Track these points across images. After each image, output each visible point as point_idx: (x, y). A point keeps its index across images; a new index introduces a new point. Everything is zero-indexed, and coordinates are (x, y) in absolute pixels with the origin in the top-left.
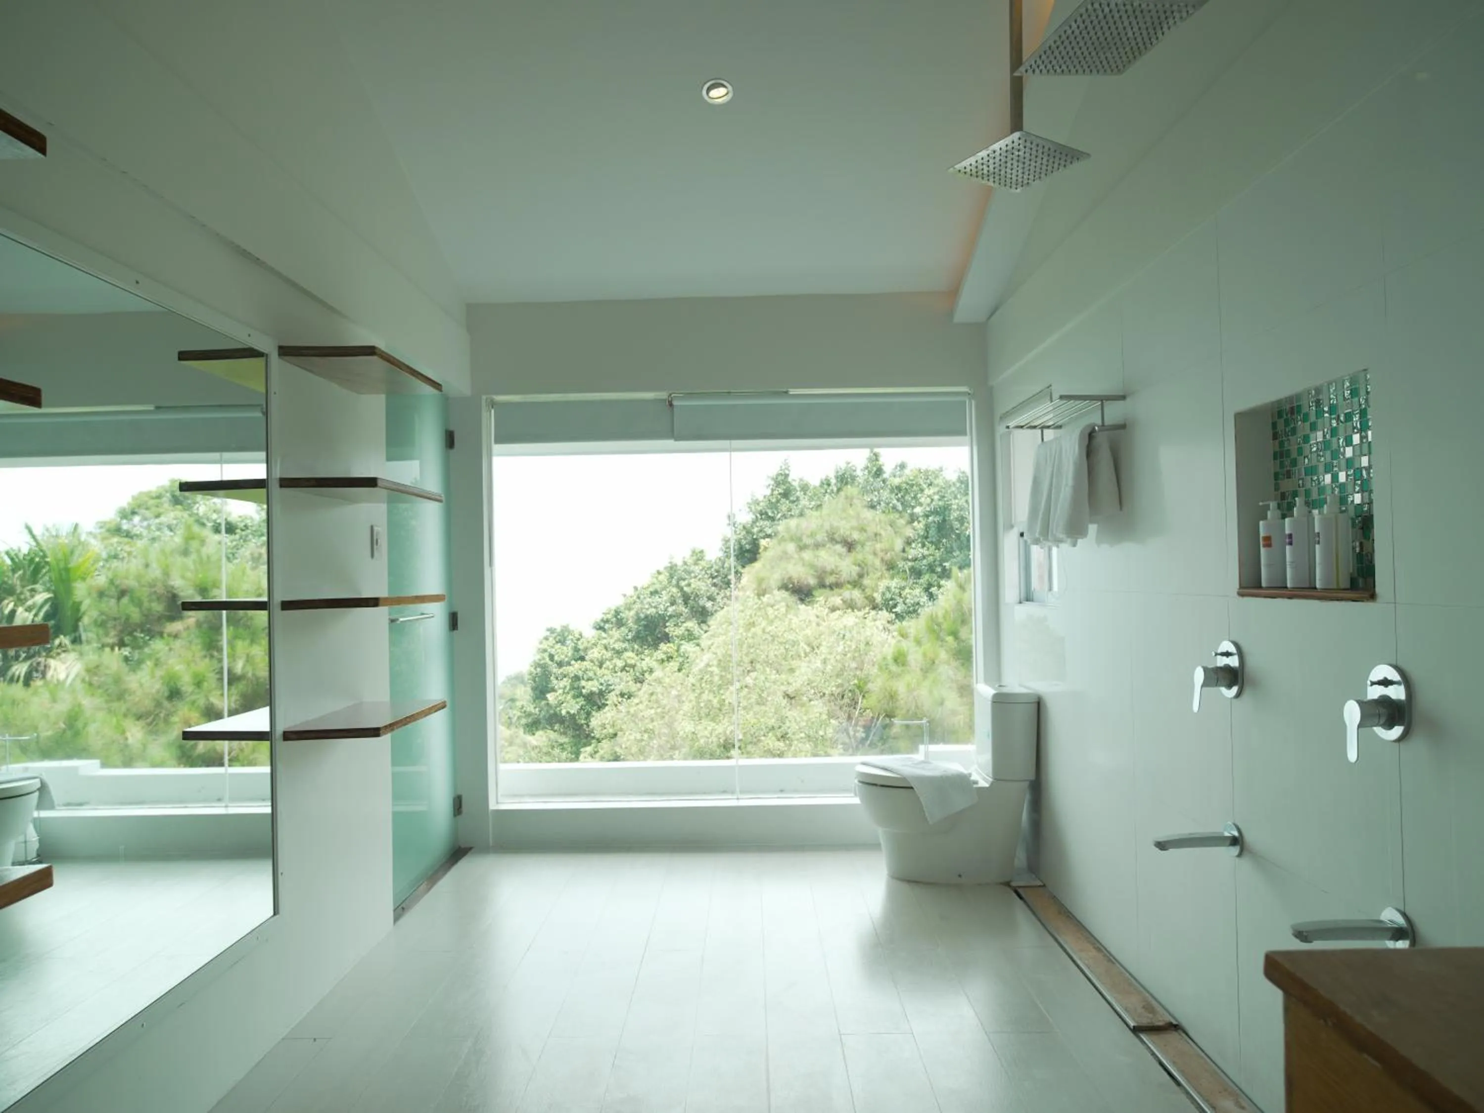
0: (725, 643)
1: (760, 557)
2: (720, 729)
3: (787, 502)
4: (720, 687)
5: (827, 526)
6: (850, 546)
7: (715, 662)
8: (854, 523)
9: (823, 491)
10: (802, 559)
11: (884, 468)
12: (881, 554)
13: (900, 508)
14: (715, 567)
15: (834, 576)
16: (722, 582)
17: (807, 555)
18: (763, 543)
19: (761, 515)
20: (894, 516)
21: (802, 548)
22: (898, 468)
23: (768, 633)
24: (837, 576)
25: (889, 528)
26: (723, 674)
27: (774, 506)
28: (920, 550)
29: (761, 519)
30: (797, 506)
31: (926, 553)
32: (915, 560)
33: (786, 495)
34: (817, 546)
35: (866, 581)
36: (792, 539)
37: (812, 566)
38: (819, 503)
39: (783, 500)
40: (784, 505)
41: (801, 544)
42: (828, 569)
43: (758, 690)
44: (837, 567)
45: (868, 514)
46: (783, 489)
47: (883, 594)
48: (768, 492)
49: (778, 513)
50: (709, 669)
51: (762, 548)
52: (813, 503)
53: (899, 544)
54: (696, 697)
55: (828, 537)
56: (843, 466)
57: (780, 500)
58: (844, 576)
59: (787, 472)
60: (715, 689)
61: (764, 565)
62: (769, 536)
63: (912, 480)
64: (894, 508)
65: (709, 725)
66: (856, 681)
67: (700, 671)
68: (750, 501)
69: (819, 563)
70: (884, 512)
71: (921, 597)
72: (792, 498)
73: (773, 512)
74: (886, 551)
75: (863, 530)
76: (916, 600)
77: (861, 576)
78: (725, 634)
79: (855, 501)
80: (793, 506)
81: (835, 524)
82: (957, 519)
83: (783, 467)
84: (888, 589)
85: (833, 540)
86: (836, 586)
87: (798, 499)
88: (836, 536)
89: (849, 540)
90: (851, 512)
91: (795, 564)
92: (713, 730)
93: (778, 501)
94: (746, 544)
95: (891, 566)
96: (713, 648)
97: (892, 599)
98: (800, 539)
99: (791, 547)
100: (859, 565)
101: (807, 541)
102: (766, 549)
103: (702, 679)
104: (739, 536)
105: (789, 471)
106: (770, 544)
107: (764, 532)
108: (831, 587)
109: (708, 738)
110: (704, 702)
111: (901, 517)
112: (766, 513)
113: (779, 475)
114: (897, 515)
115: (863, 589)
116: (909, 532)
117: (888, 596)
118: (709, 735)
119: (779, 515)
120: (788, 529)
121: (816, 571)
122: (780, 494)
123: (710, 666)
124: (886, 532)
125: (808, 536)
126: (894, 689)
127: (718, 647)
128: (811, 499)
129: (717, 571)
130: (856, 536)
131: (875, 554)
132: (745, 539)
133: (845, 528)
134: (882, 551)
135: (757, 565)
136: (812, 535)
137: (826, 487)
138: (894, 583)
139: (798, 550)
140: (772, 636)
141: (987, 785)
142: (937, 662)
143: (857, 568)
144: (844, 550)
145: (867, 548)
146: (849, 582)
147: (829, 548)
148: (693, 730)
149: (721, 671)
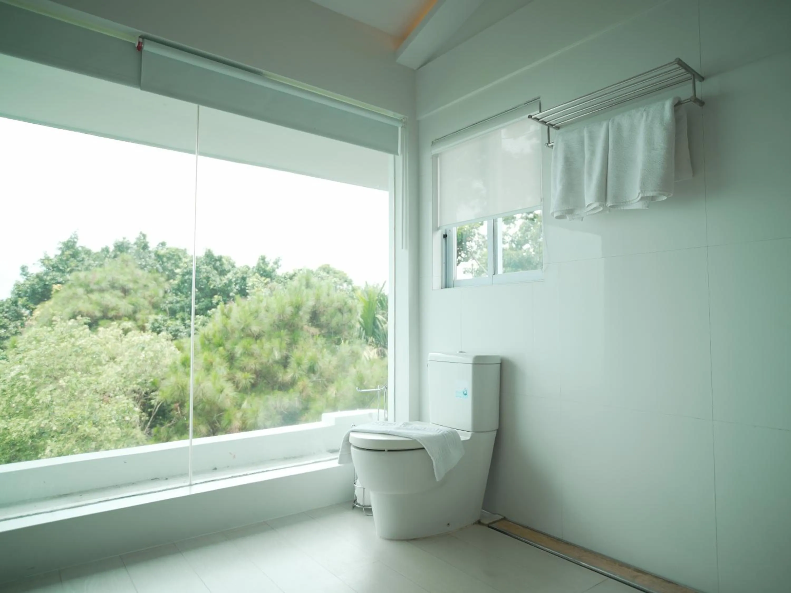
0: (38, 355)
1: (52, 297)
2: (33, 423)
3: (75, 261)
4: (33, 390)
5: (109, 278)
6: (125, 291)
7: (27, 371)
8: (129, 277)
9: (104, 255)
10: (90, 299)
11: (149, 245)
12: (149, 299)
13: (161, 270)
14: (6, 305)
15: (115, 311)
16: (12, 316)
17: (95, 296)
18: (56, 287)
19: (53, 268)
20: (157, 275)
21: (89, 291)
22: (161, 245)
23: (78, 346)
24: (117, 311)
25: (154, 282)
26: (35, 379)
27: (65, 262)
28: (175, 297)
29: (53, 271)
30: (82, 264)
31: (179, 299)
32: (171, 303)
33: (74, 255)
34: (102, 291)
35: (138, 316)
36: (81, 286)
37: (98, 304)
38: (101, 263)
39: (72, 259)
40: (73, 263)
41: (89, 289)
42: (111, 306)
43: (70, 389)
44: (117, 305)
45: (139, 272)
46: (73, 252)
47: (153, 324)
48: (59, 252)
49: (68, 267)
50: (21, 377)
51: (54, 290)
52: (97, 263)
53: (161, 293)
54: (7, 400)
55: (110, 285)
56: (121, 240)
57: (69, 259)
58: (122, 312)
59: (76, 240)
60: (27, 391)
61: (56, 303)
62: (58, 283)
63: (173, 252)
64: (157, 270)
65: (23, 421)
66: (152, 380)
67: (13, 379)
68: (43, 258)
69: (104, 303)
70: (150, 272)
71: (180, 326)
72: (78, 259)
73: (63, 267)
74: (152, 297)
75: (136, 282)
76: (177, 328)
77: (135, 312)
78: (36, 349)
79: (130, 263)
80: (80, 264)
81: (116, 277)
82: (205, 278)
83: (73, 237)
84: (156, 320)
85: (113, 287)
86: (117, 318)
87: (83, 260)
88: (116, 285)
89: (126, 288)
90: (127, 270)
91: (84, 302)
92: (27, 425)
93: (67, 260)
94: (40, 288)
95: (155, 306)
96: (26, 360)
97: (159, 327)
98: (88, 286)
99: (80, 291)
100: (133, 305)
101: (93, 287)
102: (57, 291)
103: (14, 385)
104: (33, 282)
105: (77, 239)
106: (62, 288)
107: (55, 280)
108: (112, 319)
109: (22, 432)
110: (16, 403)
111: (162, 276)
112: (57, 267)
113: (69, 241)
114: (160, 275)
115: (135, 320)
116: (167, 286)
117: (156, 325)
118: (22, 430)
119: (68, 269)
120: (78, 278)
121: (101, 307)
122: (70, 255)
123: (23, 374)
124: (152, 285)
125: (95, 284)
126: (184, 383)
127: (31, 359)
128: (94, 260)
129: (8, 308)
130: (131, 285)
131: (144, 298)
132: (38, 284)
133: (123, 279)
134: (150, 296)
135: (48, 304)
136: (98, 283)
137: (106, 253)
138: (160, 317)
139: (86, 292)
140: (81, 348)
141: (468, 438)
142: (214, 364)
143: (132, 307)
144: (122, 294)
145: (139, 294)
146: (125, 316)
147: (111, 293)
148: (6, 426)
149: (33, 378)
